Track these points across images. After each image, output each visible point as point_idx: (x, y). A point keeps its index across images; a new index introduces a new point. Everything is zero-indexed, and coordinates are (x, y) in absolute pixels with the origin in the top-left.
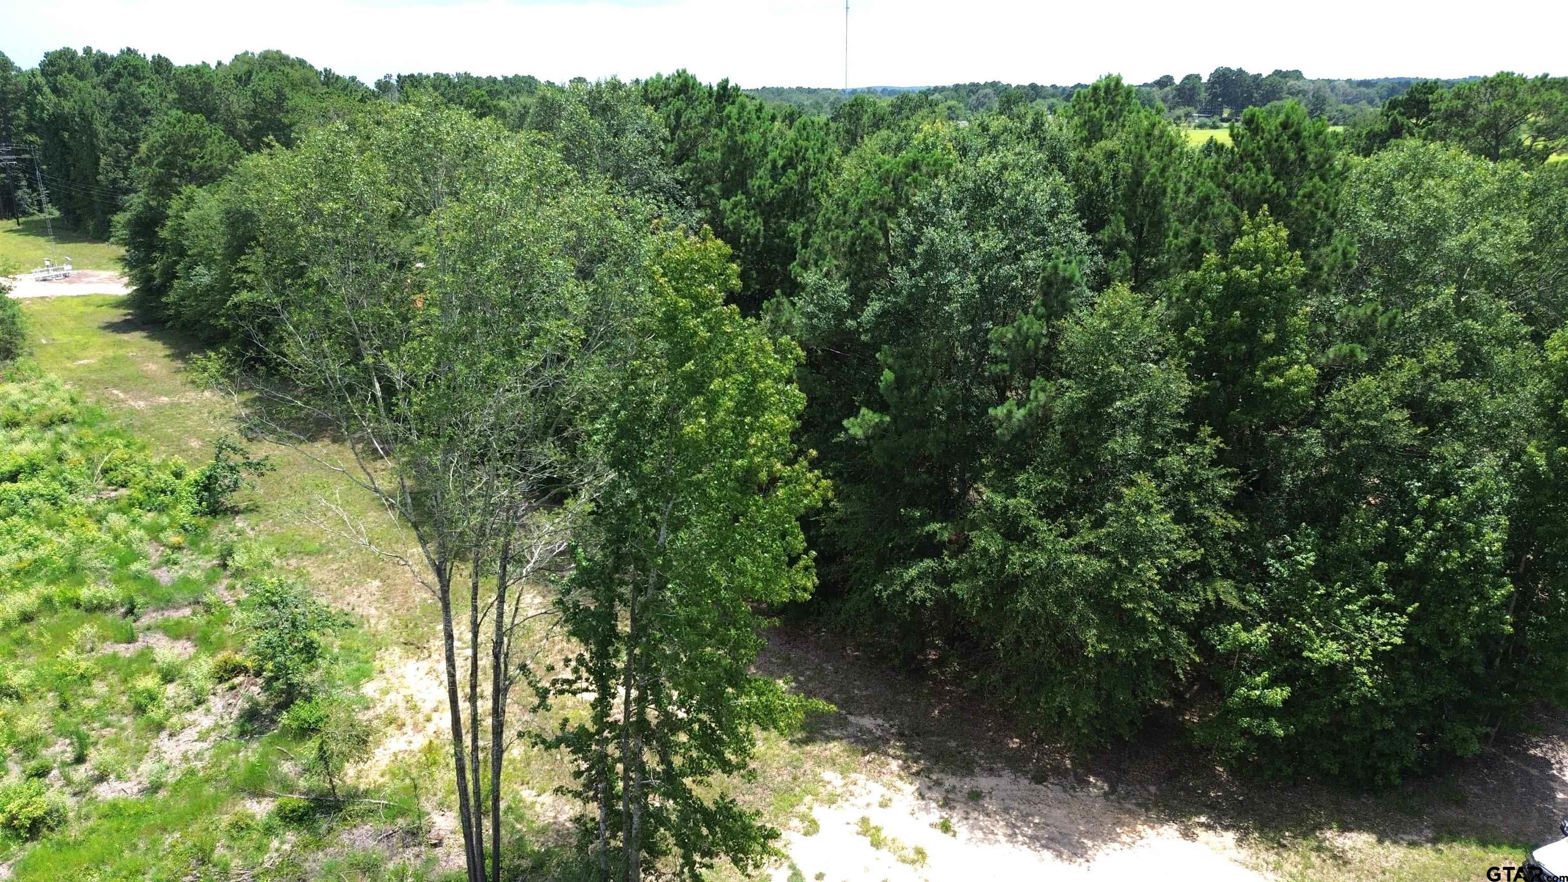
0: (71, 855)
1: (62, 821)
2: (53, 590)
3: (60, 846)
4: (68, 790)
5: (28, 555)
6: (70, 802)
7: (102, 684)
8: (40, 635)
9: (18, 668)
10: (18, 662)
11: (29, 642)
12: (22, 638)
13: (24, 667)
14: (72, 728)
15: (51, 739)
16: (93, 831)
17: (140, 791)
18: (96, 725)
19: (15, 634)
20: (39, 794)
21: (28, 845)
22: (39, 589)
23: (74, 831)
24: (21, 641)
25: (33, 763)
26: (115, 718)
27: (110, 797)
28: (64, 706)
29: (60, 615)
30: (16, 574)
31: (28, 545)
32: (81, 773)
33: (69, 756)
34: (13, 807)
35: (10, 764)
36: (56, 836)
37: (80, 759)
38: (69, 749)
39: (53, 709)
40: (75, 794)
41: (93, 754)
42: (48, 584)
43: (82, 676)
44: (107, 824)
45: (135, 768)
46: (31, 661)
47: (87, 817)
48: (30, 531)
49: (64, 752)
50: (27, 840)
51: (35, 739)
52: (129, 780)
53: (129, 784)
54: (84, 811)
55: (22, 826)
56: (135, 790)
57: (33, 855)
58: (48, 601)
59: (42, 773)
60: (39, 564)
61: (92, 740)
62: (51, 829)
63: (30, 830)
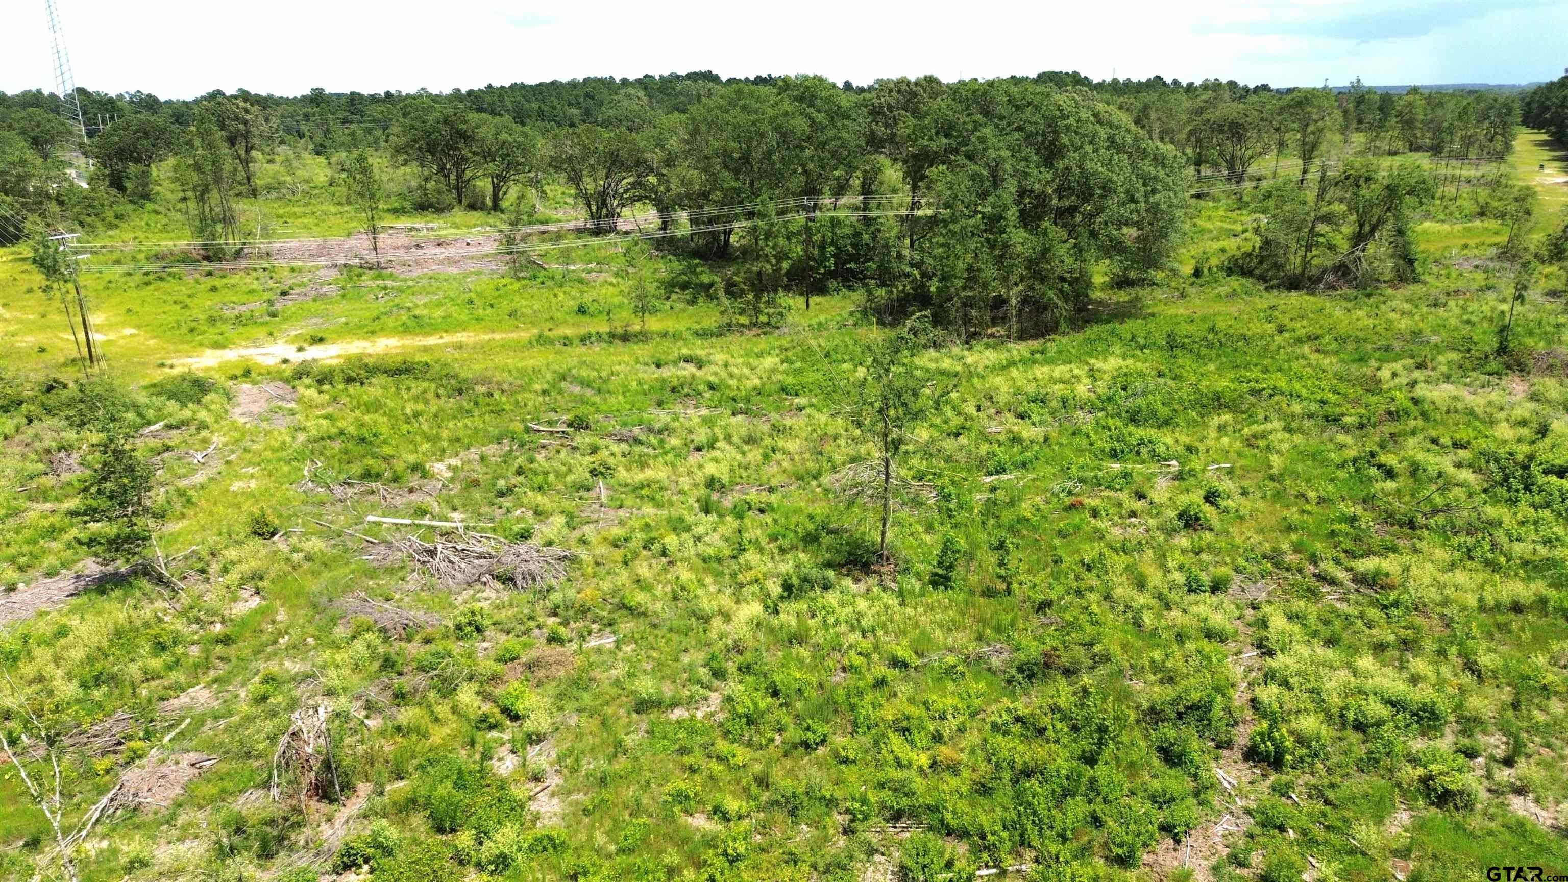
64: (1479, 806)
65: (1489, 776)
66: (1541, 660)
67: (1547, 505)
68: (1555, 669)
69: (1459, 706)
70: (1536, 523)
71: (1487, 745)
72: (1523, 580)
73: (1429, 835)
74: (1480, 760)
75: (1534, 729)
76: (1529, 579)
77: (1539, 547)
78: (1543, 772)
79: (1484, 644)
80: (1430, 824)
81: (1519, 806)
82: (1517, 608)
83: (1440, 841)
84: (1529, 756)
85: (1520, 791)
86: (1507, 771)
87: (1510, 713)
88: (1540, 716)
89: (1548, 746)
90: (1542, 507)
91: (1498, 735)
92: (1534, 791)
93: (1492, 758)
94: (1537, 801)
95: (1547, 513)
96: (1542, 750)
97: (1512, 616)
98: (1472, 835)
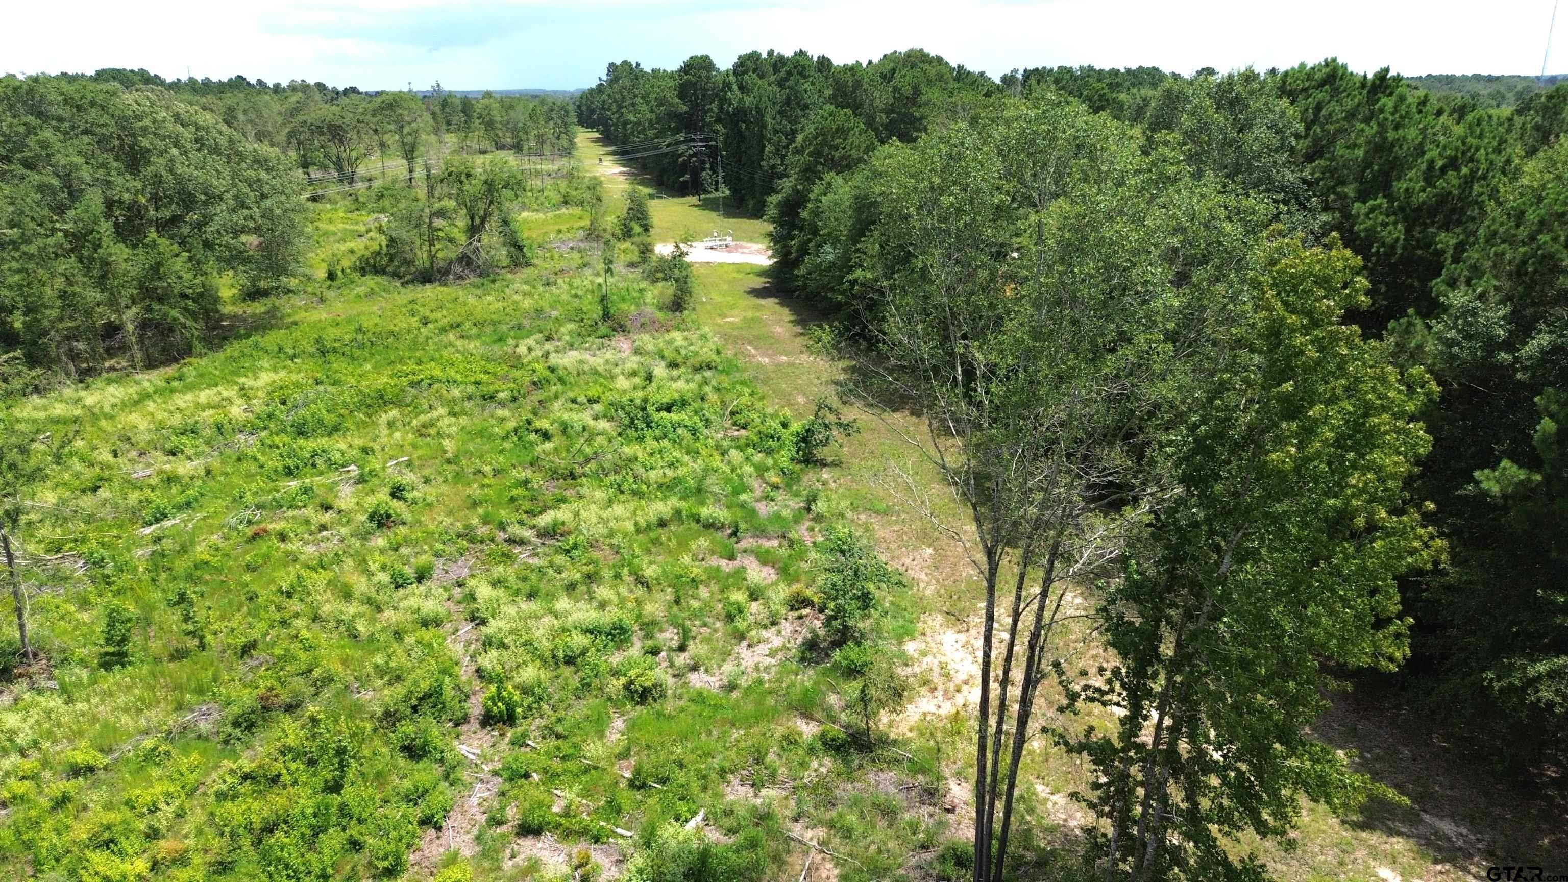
0: (665, 725)
1: (663, 695)
2: (683, 505)
3: (659, 715)
4: (670, 670)
5: (670, 473)
6: (671, 681)
7: (705, 590)
8: (669, 539)
9: (651, 563)
10: (652, 558)
11: (661, 544)
12: (657, 539)
13: (654, 563)
14: (680, 621)
15: (665, 626)
16: (682, 710)
17: (721, 687)
18: (697, 623)
19: (653, 535)
20: (651, 668)
21: (638, 708)
22: (674, 502)
23: (670, 706)
24: (656, 542)
25: (650, 643)
26: (710, 620)
27: (698, 685)
28: (677, 602)
29: (686, 526)
30: (660, 486)
31: (671, 465)
32: (681, 660)
33: (675, 644)
34: (632, 673)
35: (635, 639)
36: (657, 706)
37: (682, 648)
38: (676, 638)
39: (669, 602)
40: (674, 676)
41: (691, 645)
42: (680, 499)
43: (693, 580)
44: (693, 707)
45: (720, 667)
46: (660, 559)
47: (680, 698)
48: (674, 454)
49: (672, 639)
50: (638, 703)
51: (653, 623)
52: (713, 675)
53: (713, 679)
54: (679, 691)
55: (636, 691)
56: (717, 685)
57: (640, 717)
58: (678, 513)
59: (655, 652)
60: (677, 481)
61: (693, 634)
62: (655, 700)
63: (640, 696)
64: (670, 692)
65: (672, 665)
66: (686, 560)
67: (665, 436)
68: (697, 563)
69: (639, 616)
70: (660, 452)
71: (665, 640)
72: (661, 500)
73: (640, 730)
74: (663, 654)
75: (694, 615)
76: (665, 498)
77: (667, 471)
78: (706, 647)
79: (646, 559)
80: (639, 721)
81: (696, 680)
82: (662, 524)
83: (648, 732)
84: (694, 638)
85: (694, 668)
86: (683, 656)
87: (675, 609)
88: (695, 604)
89: (705, 625)
90: (661, 438)
91: (671, 629)
92: (704, 664)
93: (671, 649)
94: (707, 671)
95: (665, 443)
96: (702, 630)
97: (660, 530)
98: (670, 717)
